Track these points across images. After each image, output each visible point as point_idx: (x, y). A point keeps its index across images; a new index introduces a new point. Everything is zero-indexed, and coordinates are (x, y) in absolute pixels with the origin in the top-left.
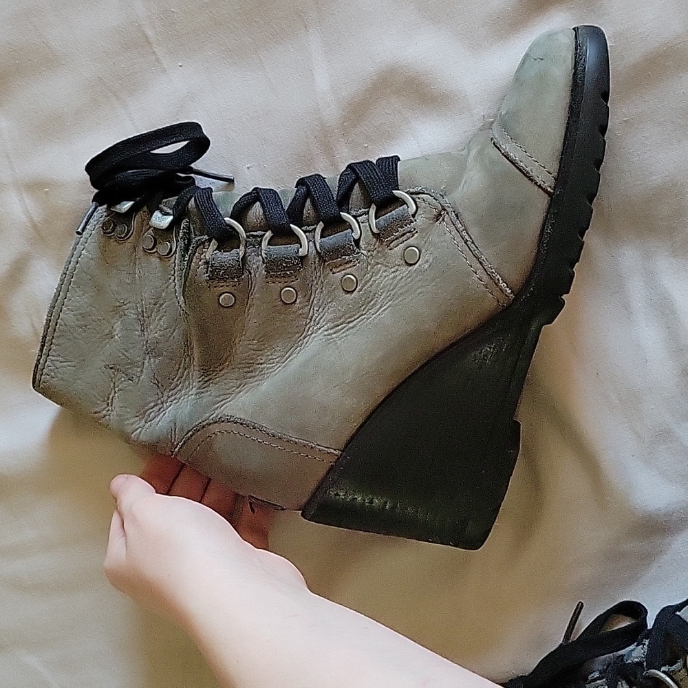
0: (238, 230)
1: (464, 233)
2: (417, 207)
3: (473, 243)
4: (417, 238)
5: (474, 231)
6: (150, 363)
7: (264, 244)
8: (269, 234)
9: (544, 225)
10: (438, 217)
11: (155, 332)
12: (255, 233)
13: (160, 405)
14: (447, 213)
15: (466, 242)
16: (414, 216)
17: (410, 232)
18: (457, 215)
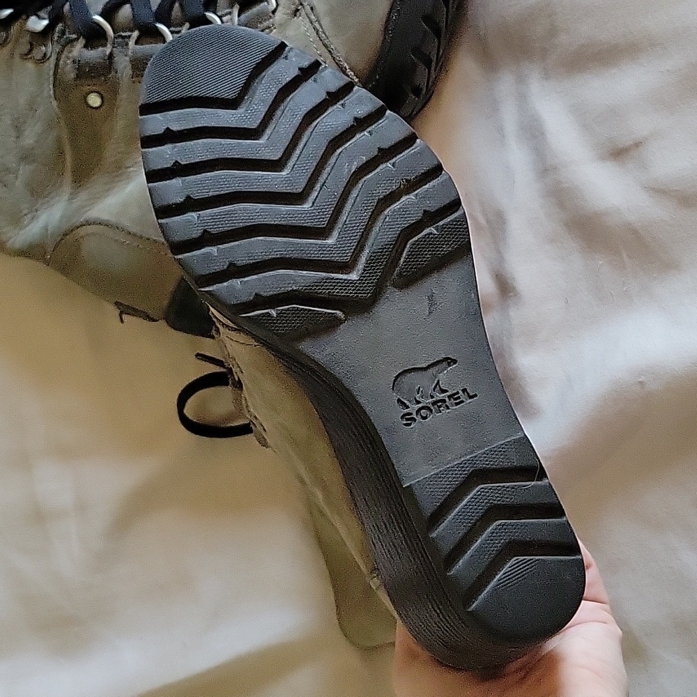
0: (106, 29)
1: (317, 25)
2: (277, 5)
3: (324, 33)
4: (275, 33)
5: (326, 22)
6: (25, 170)
7: (131, 43)
8: (136, 34)
9: (390, 12)
10: (296, 12)
11: (29, 139)
12: (123, 34)
13: (34, 212)
14: (303, 7)
15: (317, 32)
16: (274, 12)
17: (269, 27)
18: (312, 9)
